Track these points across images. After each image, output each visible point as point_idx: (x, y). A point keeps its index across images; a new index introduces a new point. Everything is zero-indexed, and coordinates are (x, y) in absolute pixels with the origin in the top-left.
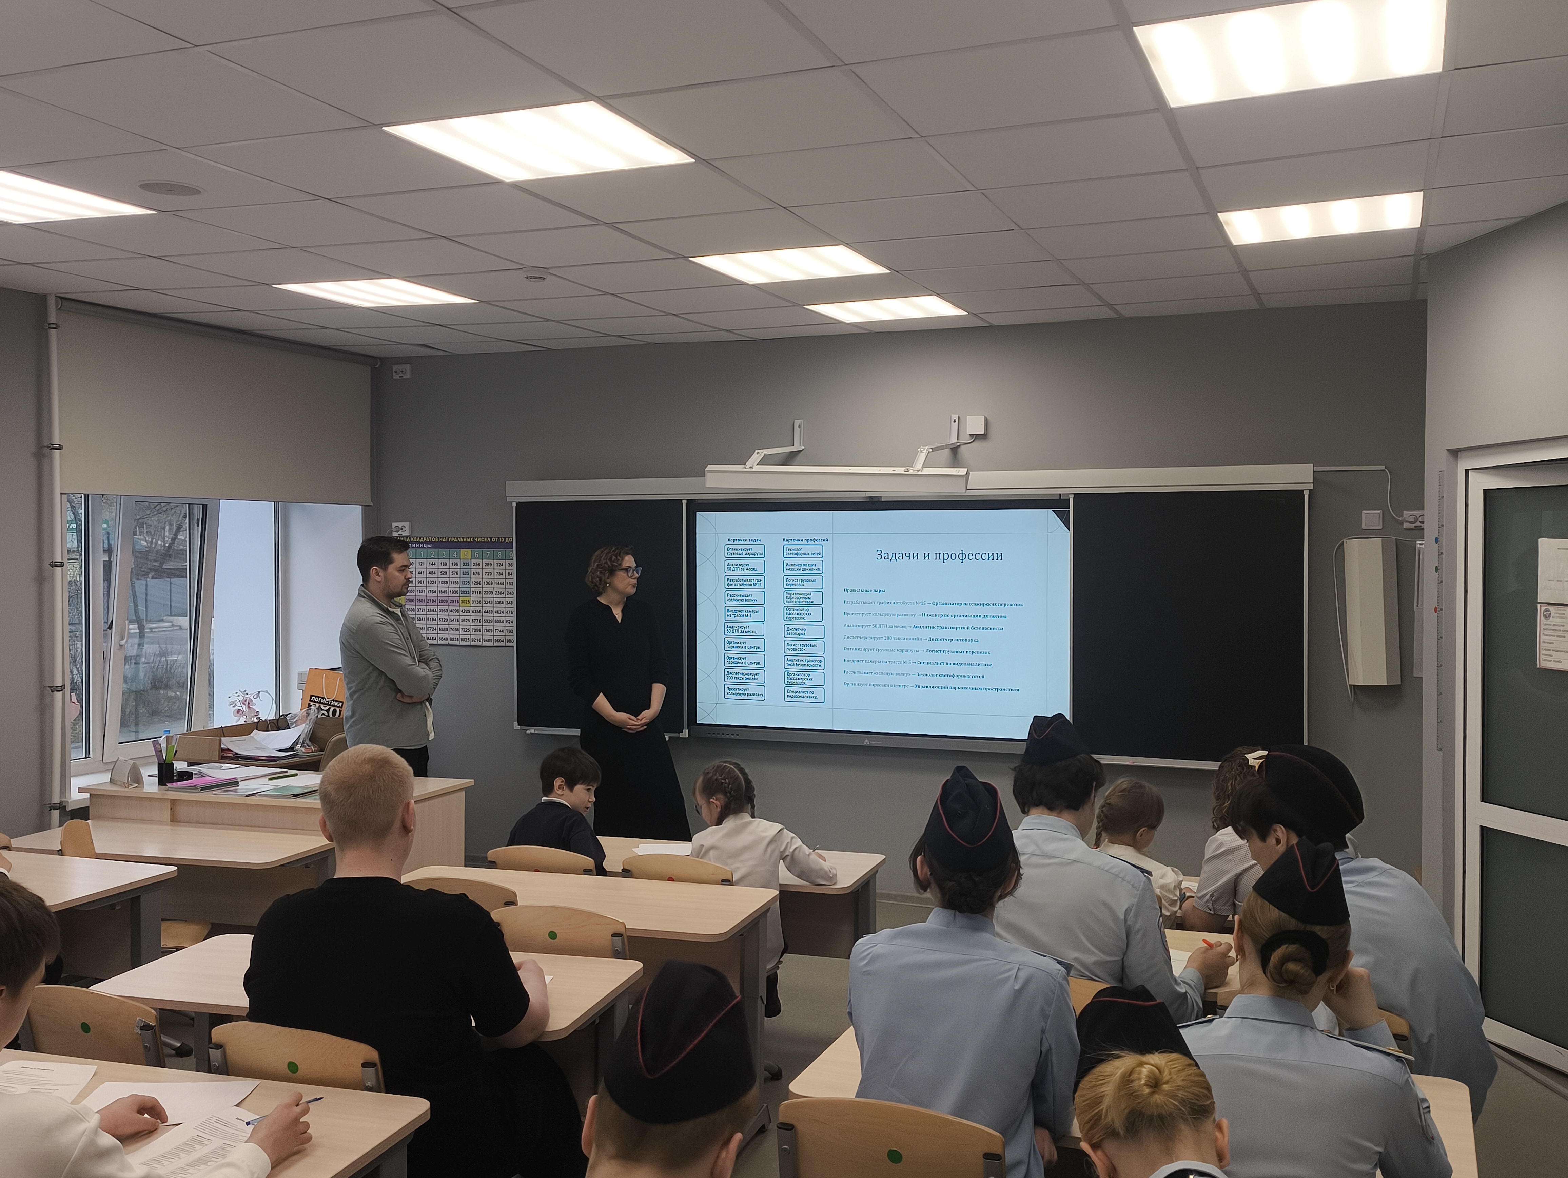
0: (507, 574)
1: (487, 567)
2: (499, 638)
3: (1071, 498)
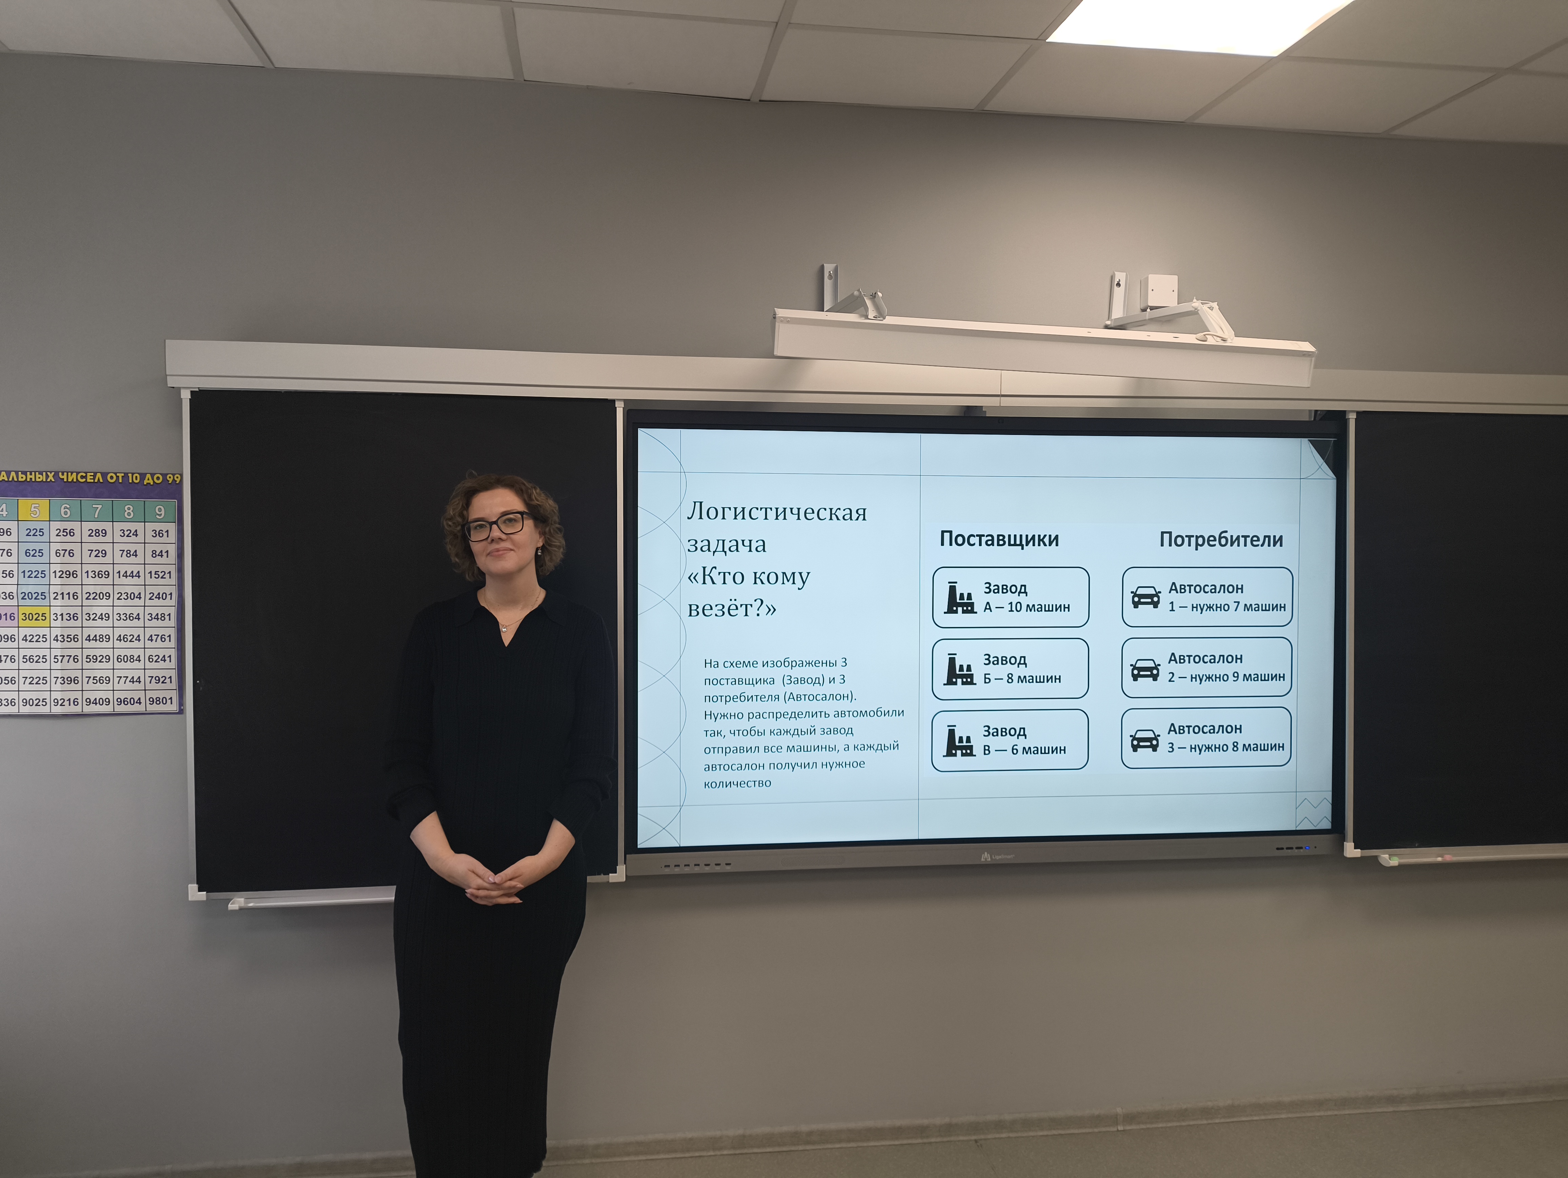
0: (149, 554)
1: (95, 539)
2: (129, 695)
3: (1352, 417)
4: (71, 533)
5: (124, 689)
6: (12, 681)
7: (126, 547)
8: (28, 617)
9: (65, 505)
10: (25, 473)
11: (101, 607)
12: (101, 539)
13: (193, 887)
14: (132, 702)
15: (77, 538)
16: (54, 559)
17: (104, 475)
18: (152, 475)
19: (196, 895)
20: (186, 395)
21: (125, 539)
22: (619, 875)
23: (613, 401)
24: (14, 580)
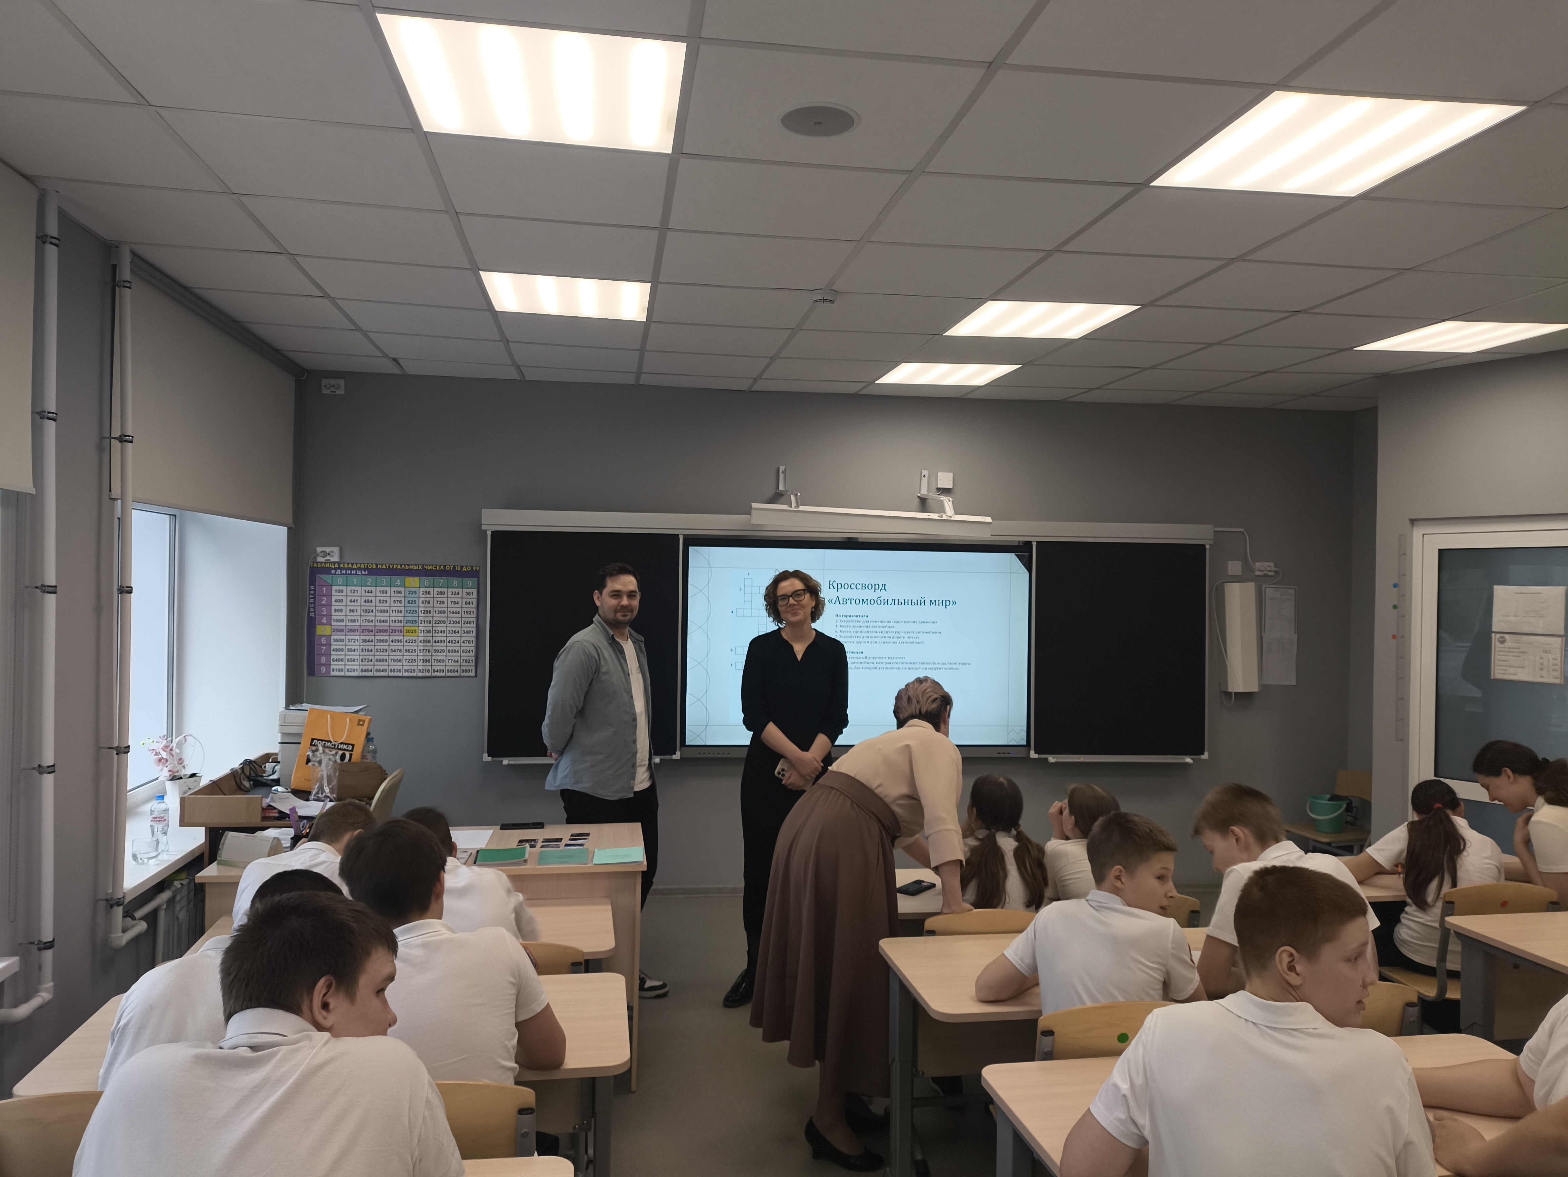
0: (464, 603)
1: (439, 596)
2: (453, 668)
3: (1034, 544)
4: (429, 593)
5: (451, 665)
6: (400, 661)
7: (453, 600)
8: (408, 631)
9: (426, 581)
10: (408, 565)
11: (441, 627)
12: (442, 596)
13: (485, 755)
14: (454, 671)
15: (431, 595)
16: (421, 605)
17: (445, 566)
18: (466, 567)
19: (486, 758)
20: (489, 533)
21: (453, 596)
22: (677, 756)
23: (678, 535)
24: (402, 615)
